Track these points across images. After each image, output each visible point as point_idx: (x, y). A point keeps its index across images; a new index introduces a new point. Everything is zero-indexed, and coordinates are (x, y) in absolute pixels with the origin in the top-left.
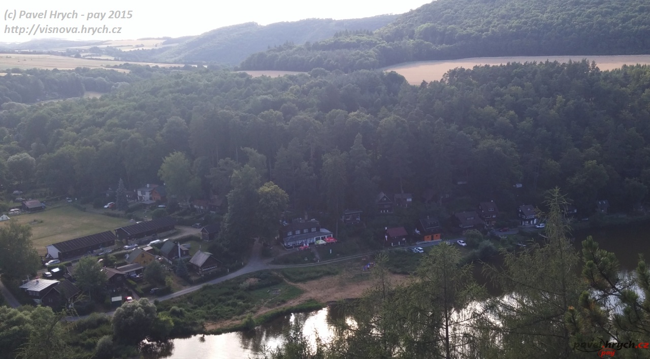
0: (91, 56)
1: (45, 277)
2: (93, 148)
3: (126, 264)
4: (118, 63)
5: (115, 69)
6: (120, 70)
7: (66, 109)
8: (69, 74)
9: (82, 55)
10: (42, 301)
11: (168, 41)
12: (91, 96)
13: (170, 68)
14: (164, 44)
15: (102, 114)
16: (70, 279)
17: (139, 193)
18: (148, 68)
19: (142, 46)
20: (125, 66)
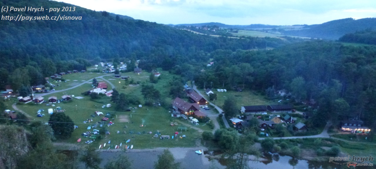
0: (272, 32)
1: (238, 118)
2: (266, 71)
3: (268, 120)
4: (282, 36)
5: (281, 38)
6: (282, 39)
7: (258, 53)
8: (261, 39)
9: (268, 31)
10: (236, 127)
11: (306, 26)
12: (268, 49)
13: (305, 39)
14: (304, 28)
15: (272, 57)
16: (248, 121)
17: (280, 92)
18: (294, 39)
19: (294, 28)
20: (285, 37)
